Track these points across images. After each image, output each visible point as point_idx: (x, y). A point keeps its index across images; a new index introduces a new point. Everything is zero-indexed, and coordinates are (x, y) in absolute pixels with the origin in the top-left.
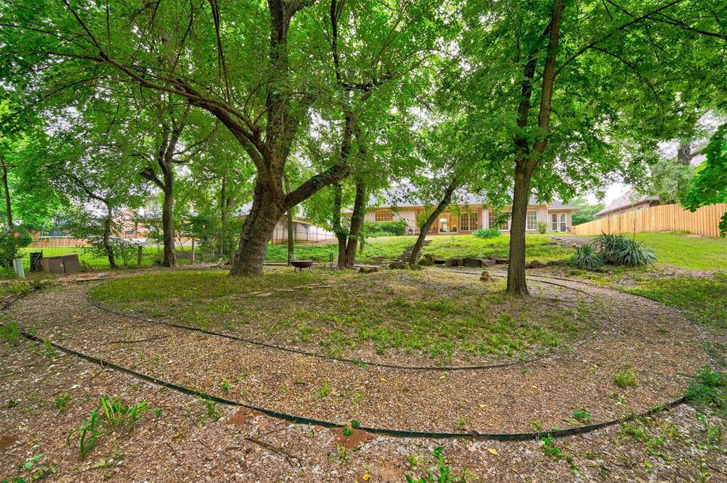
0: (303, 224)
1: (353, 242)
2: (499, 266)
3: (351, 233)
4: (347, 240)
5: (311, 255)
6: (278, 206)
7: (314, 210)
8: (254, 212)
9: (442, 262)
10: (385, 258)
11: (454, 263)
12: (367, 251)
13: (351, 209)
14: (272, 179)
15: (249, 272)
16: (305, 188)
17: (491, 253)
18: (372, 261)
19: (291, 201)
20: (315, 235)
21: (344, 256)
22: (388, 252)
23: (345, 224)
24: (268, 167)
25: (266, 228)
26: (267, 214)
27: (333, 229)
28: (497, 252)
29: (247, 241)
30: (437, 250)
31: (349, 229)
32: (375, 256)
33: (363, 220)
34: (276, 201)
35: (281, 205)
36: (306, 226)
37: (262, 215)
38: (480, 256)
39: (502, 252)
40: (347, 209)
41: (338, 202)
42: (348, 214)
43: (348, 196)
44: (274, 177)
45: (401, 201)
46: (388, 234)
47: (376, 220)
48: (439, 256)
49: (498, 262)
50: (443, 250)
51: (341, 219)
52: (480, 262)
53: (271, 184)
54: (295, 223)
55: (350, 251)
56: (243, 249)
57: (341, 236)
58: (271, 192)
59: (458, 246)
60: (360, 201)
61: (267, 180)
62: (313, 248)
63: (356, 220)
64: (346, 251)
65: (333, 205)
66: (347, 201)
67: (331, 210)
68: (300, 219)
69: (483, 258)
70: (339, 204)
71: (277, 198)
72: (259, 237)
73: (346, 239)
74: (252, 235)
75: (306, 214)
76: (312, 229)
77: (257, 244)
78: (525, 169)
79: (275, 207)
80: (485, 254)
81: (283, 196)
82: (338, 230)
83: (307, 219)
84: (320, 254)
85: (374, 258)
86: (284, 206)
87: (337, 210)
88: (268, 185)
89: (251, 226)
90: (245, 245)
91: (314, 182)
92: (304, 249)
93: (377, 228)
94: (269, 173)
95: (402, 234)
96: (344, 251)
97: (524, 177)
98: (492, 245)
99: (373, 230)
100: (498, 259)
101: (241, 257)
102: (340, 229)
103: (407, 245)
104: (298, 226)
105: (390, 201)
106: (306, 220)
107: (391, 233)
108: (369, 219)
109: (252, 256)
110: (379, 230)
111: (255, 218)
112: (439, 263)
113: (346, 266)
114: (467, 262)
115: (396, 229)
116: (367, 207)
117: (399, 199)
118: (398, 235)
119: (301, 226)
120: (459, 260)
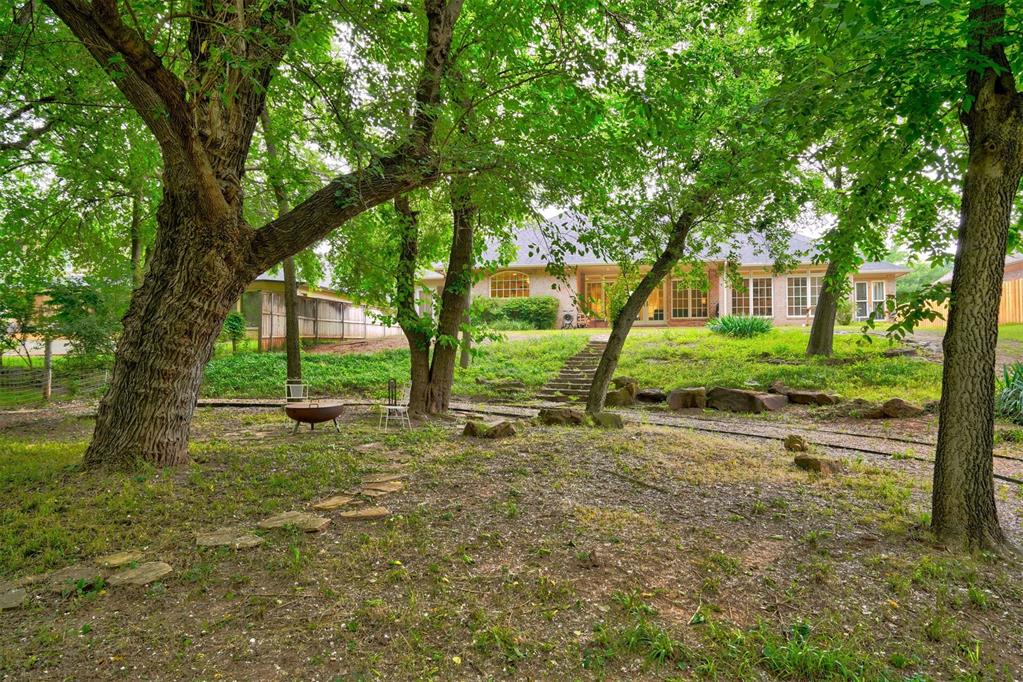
0: (333, 304)
1: (445, 352)
2: (800, 410)
3: (441, 330)
4: (432, 347)
5: (348, 377)
6: (228, 259)
7: (356, 271)
8: (157, 279)
9: (657, 398)
10: (519, 385)
11: (688, 402)
12: (477, 368)
13: (439, 271)
14: (200, 177)
15: (139, 460)
16: (311, 210)
17: (774, 377)
18: (490, 392)
19: (271, 248)
20: (361, 327)
21: (423, 387)
22: (525, 369)
23: (426, 306)
24: (185, 137)
25: (192, 325)
26: (194, 286)
27: (396, 320)
28: (788, 374)
29: (133, 365)
30: (640, 365)
31: (436, 319)
32: (497, 381)
33: (468, 296)
34: (219, 249)
35: (238, 258)
36: (340, 308)
37: (178, 289)
38: (749, 384)
39: (800, 375)
40: (432, 271)
41: (409, 252)
42: (432, 281)
43: (433, 240)
44: (207, 171)
45: (573, 250)
46: (519, 324)
47: (493, 294)
48: (647, 383)
49: (793, 399)
50: (653, 367)
51: (417, 296)
52: (751, 399)
53: (201, 194)
54: (314, 300)
55: (438, 374)
56: (122, 389)
57: (417, 336)
58: (204, 218)
59: (685, 356)
60: (462, 252)
61: (190, 181)
62: (353, 359)
63: (452, 297)
64: (430, 373)
65: (395, 261)
66: (429, 252)
67: (392, 273)
68: (325, 291)
69: (757, 388)
70: (411, 258)
71: (223, 239)
72: (171, 354)
73: (428, 344)
74: (147, 347)
75: (338, 280)
76: (355, 313)
77: (165, 375)
78: (1012, 144)
79: (220, 264)
80: (758, 379)
81: (245, 233)
82: (408, 322)
83: (342, 291)
84: (368, 375)
85: (494, 387)
86: (249, 261)
87: (406, 273)
88: (194, 197)
89: (145, 320)
90: (126, 376)
91: (338, 194)
92: (330, 361)
93: (495, 311)
94: (191, 156)
95: (550, 326)
96: (424, 375)
97: (1006, 171)
98: (766, 355)
99: (487, 317)
100: (792, 391)
101: (116, 413)
102: (415, 318)
103: (566, 353)
104: (321, 307)
105: (543, 251)
106: (340, 293)
107: (525, 323)
108: (480, 293)
109: (148, 410)
110: (498, 317)
111: (157, 297)
112: (653, 399)
113: (428, 412)
114: (718, 398)
115: (537, 314)
116: (478, 265)
117: (568, 245)
118: (540, 328)
119: (328, 307)
120: (699, 393)
